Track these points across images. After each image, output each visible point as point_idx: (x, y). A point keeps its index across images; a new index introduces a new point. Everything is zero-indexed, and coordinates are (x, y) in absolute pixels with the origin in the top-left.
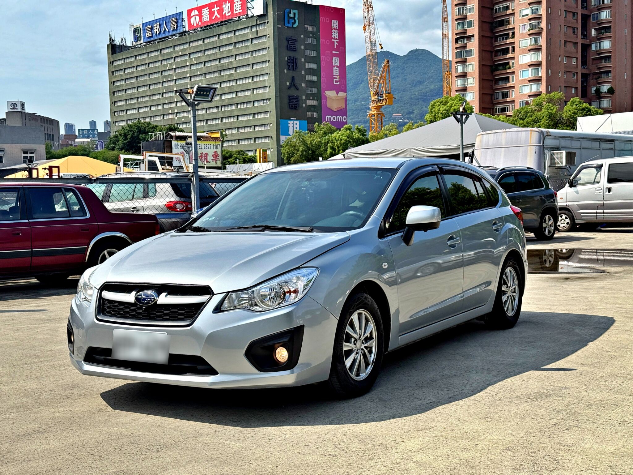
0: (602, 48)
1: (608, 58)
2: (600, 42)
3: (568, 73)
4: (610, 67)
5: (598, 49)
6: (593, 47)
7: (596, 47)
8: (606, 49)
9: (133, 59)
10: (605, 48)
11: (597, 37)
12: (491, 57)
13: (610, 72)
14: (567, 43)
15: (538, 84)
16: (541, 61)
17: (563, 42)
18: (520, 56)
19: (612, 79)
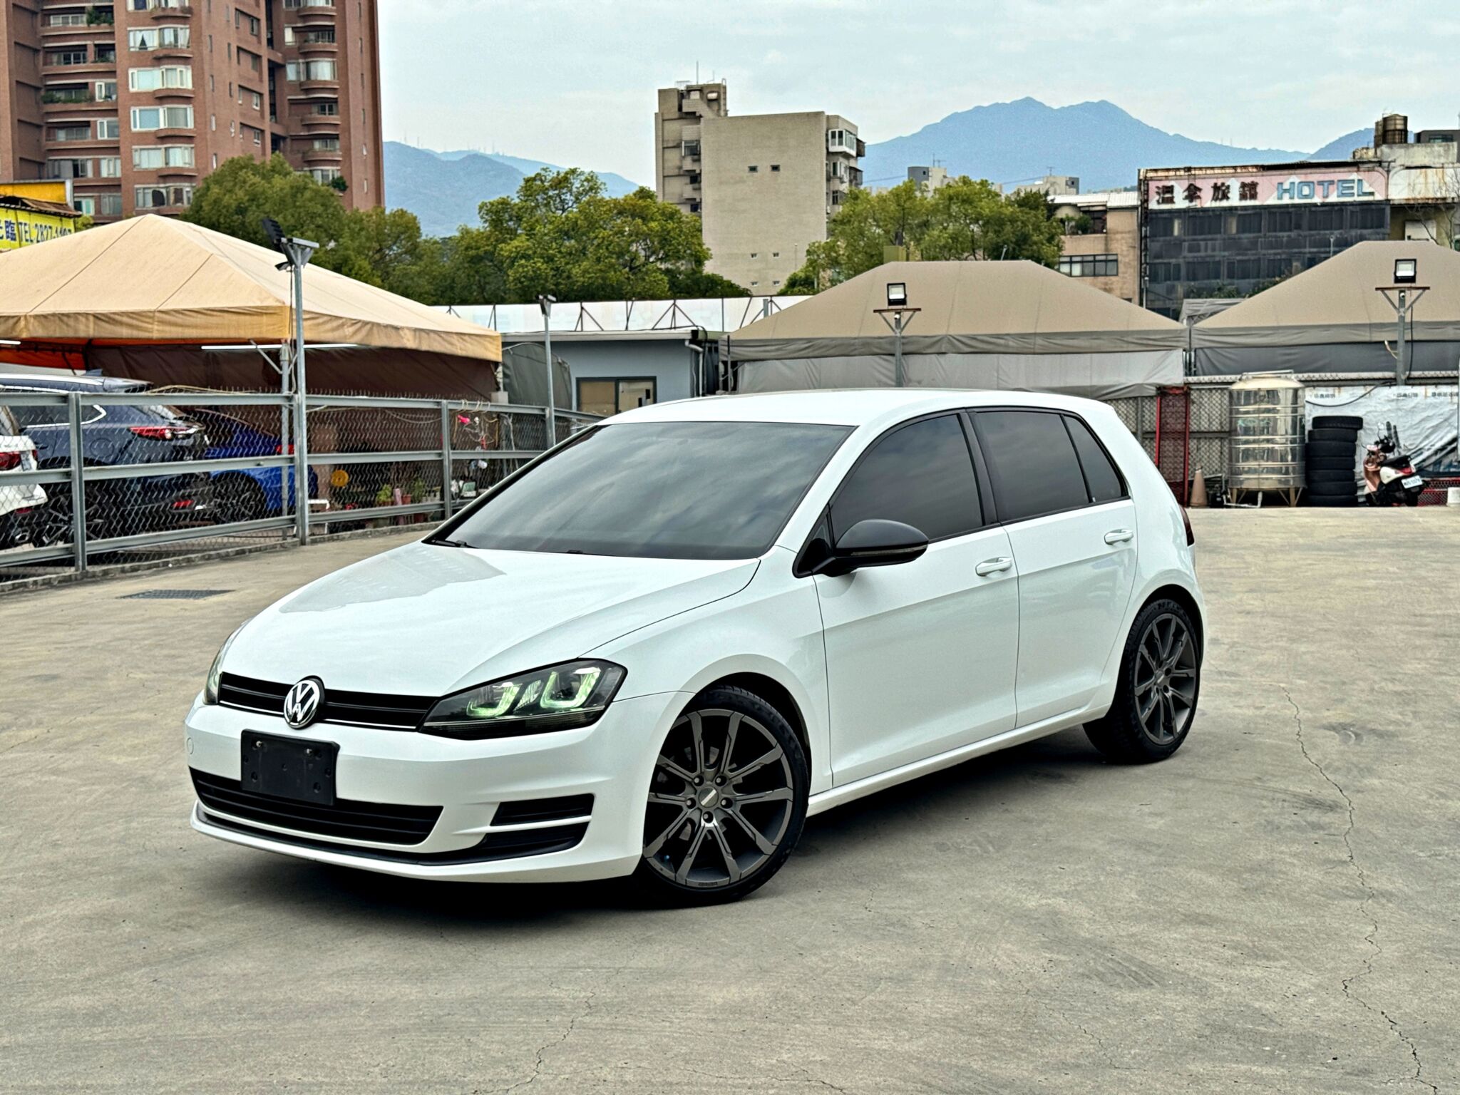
0: (313, 78)
1: (328, 105)
2: (308, 64)
3: (246, 130)
4: (336, 125)
5: (303, 78)
6: (291, 73)
7: (298, 73)
8: (325, 82)
10: (323, 79)
11: (299, 48)
12: (36, 66)
13: (336, 137)
14: (242, 55)
15: (186, 148)
16: (193, 92)
17: (234, 50)
18: (131, 71)
19: (339, 156)
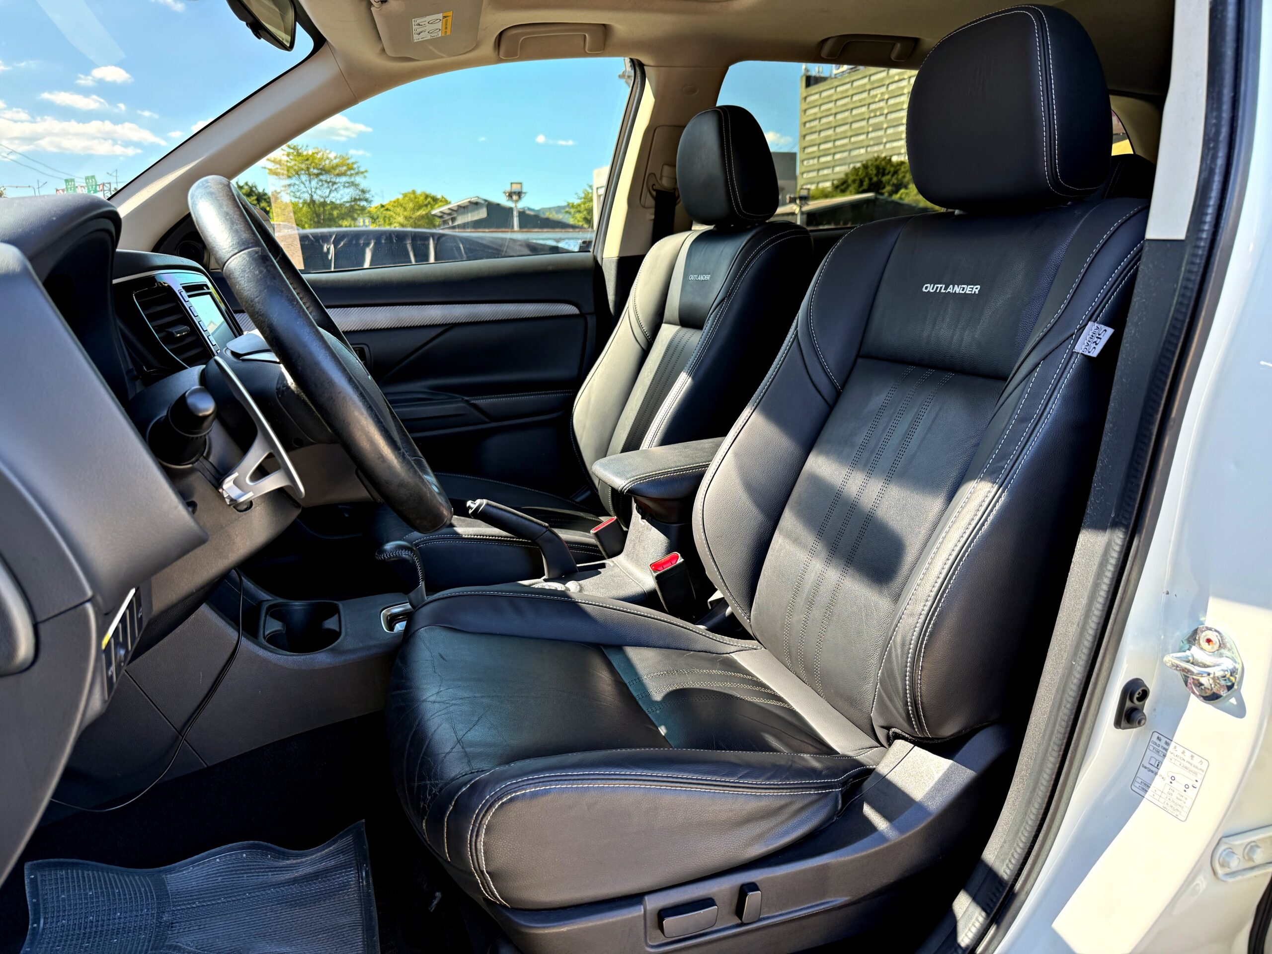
9: (832, 91)
